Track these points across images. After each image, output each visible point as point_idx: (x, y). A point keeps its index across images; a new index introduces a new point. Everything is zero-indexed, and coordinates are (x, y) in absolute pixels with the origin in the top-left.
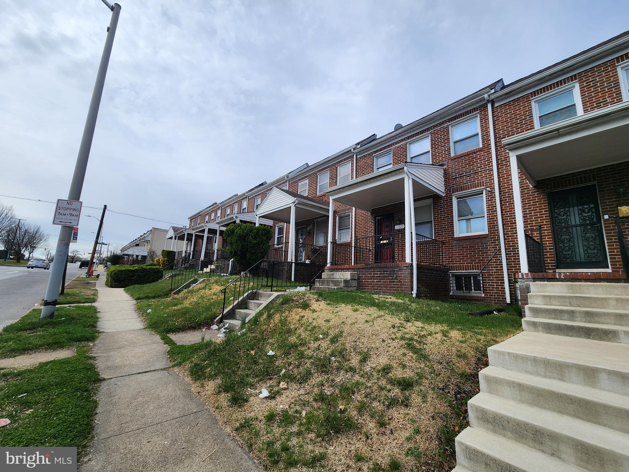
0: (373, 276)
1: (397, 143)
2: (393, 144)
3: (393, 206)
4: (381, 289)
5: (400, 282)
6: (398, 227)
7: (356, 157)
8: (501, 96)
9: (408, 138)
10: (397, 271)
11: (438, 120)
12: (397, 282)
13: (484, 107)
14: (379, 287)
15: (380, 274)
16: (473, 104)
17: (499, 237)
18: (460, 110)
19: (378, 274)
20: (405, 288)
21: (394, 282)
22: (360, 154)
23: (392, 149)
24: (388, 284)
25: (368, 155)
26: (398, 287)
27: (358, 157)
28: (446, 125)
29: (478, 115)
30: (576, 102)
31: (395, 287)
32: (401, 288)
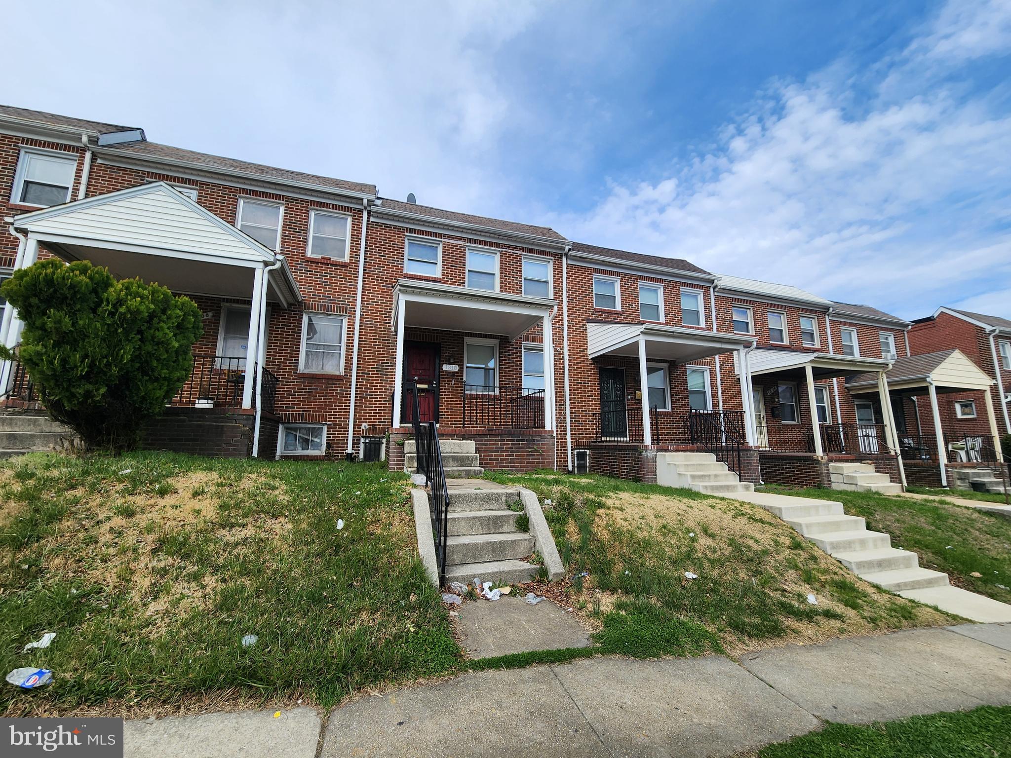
0: (501, 448)
1: (452, 238)
2: (445, 236)
3: (439, 333)
4: (514, 466)
5: (541, 455)
6: (448, 367)
7: (368, 218)
8: (576, 256)
9: (471, 241)
10: (538, 441)
11: (511, 241)
12: (537, 455)
13: (558, 257)
14: (510, 463)
15: (512, 444)
16: (549, 247)
17: (565, 402)
18: (537, 245)
19: (508, 444)
20: (547, 462)
21: (534, 455)
22: (377, 217)
23: (442, 241)
24: (524, 459)
25: (396, 227)
26: (537, 462)
27: (372, 219)
28: (520, 252)
29: (551, 263)
30: (616, 295)
31: (534, 462)
32: (542, 462)
